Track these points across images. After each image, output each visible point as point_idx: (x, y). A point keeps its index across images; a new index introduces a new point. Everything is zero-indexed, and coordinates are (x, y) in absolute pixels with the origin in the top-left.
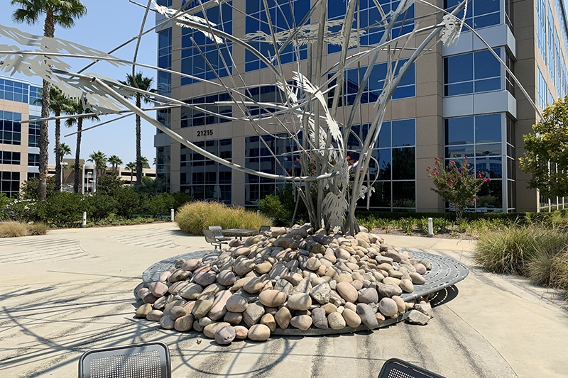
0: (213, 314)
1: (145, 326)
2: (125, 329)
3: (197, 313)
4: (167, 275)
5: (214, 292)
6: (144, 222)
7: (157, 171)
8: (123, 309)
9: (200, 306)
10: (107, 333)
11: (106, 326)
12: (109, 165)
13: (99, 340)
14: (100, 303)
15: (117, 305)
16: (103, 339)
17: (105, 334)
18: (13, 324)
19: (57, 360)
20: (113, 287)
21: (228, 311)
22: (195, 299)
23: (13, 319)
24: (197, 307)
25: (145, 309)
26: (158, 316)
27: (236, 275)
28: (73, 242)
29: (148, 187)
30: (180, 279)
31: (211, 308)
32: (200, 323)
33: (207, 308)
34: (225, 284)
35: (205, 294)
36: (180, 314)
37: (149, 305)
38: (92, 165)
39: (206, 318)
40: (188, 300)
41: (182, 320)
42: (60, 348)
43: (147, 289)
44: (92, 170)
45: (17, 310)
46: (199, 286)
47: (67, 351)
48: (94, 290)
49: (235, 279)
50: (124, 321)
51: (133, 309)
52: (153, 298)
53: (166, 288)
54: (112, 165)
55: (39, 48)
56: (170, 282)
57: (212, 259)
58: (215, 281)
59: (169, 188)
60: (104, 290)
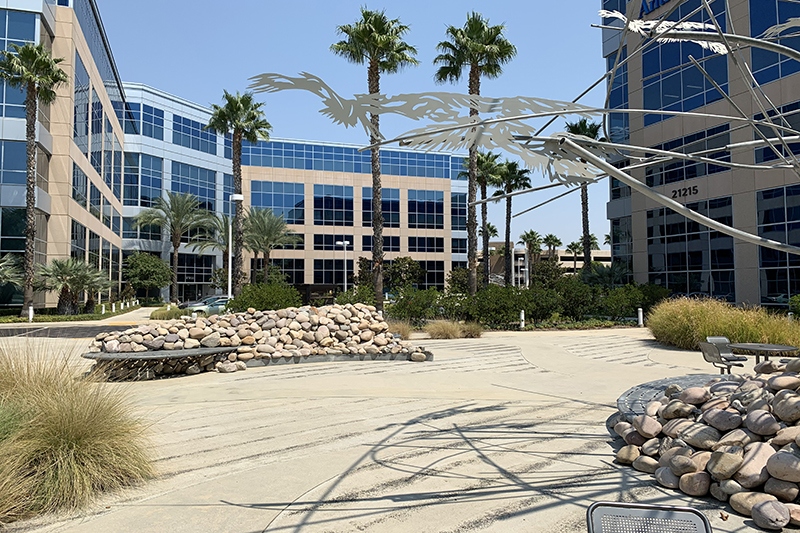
0: (745, 478)
1: (633, 477)
2: (605, 476)
3: (715, 471)
4: (656, 407)
5: (741, 442)
6: (600, 327)
7: (613, 253)
8: (596, 448)
9: (721, 461)
10: (582, 478)
11: (578, 467)
12: (544, 248)
13: (574, 486)
14: (564, 435)
15: (587, 441)
16: (579, 486)
17: (579, 479)
18: (468, 446)
19: (527, 502)
20: (577, 414)
21: (770, 476)
22: (710, 450)
23: (468, 441)
24: (716, 463)
25: (629, 453)
26: (650, 466)
27: (779, 420)
28: (513, 349)
29: (601, 277)
30: (679, 415)
31: (740, 467)
32: (723, 489)
33: (732, 466)
34: (759, 432)
35: (724, 444)
36: (688, 468)
37: (635, 447)
38: (523, 249)
39: (733, 482)
40: (697, 449)
41: (691, 478)
42: (527, 487)
43: (628, 425)
44: (523, 256)
45: (469, 430)
46: (713, 430)
47: (537, 493)
48: (553, 416)
49: (777, 426)
50: (602, 465)
51: (610, 450)
52: (639, 438)
53: (658, 427)
54: (547, 248)
55: (500, 113)
56: (664, 417)
57: (728, 390)
58: (741, 426)
59: (631, 278)
60: (564, 417)
